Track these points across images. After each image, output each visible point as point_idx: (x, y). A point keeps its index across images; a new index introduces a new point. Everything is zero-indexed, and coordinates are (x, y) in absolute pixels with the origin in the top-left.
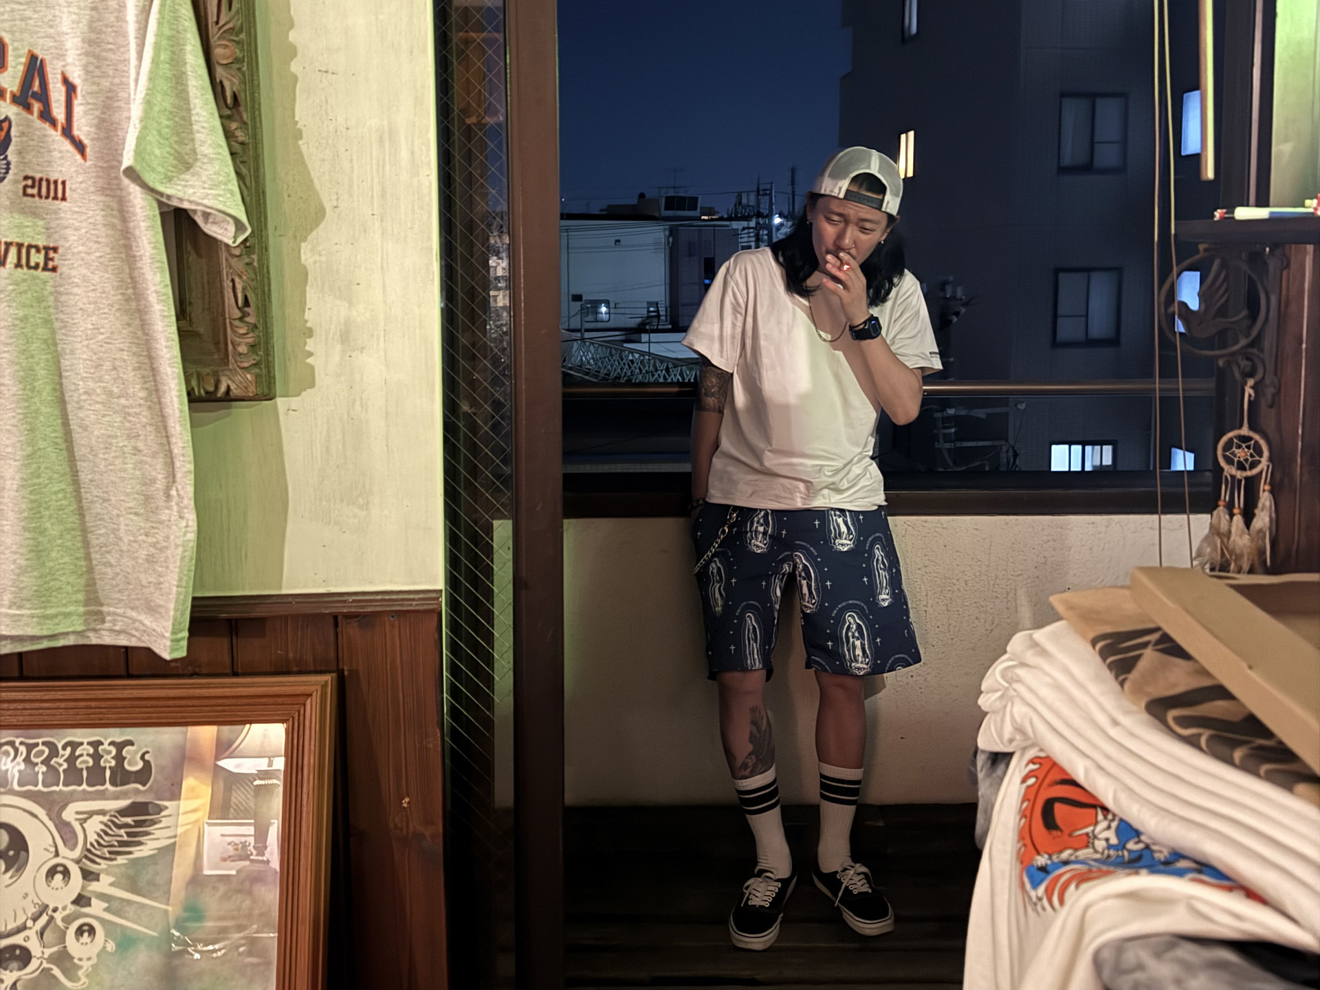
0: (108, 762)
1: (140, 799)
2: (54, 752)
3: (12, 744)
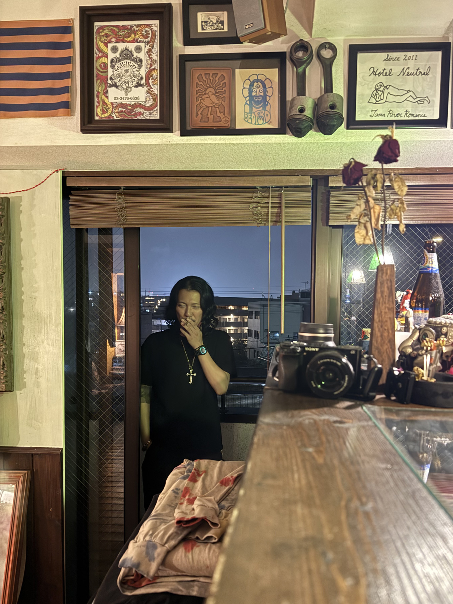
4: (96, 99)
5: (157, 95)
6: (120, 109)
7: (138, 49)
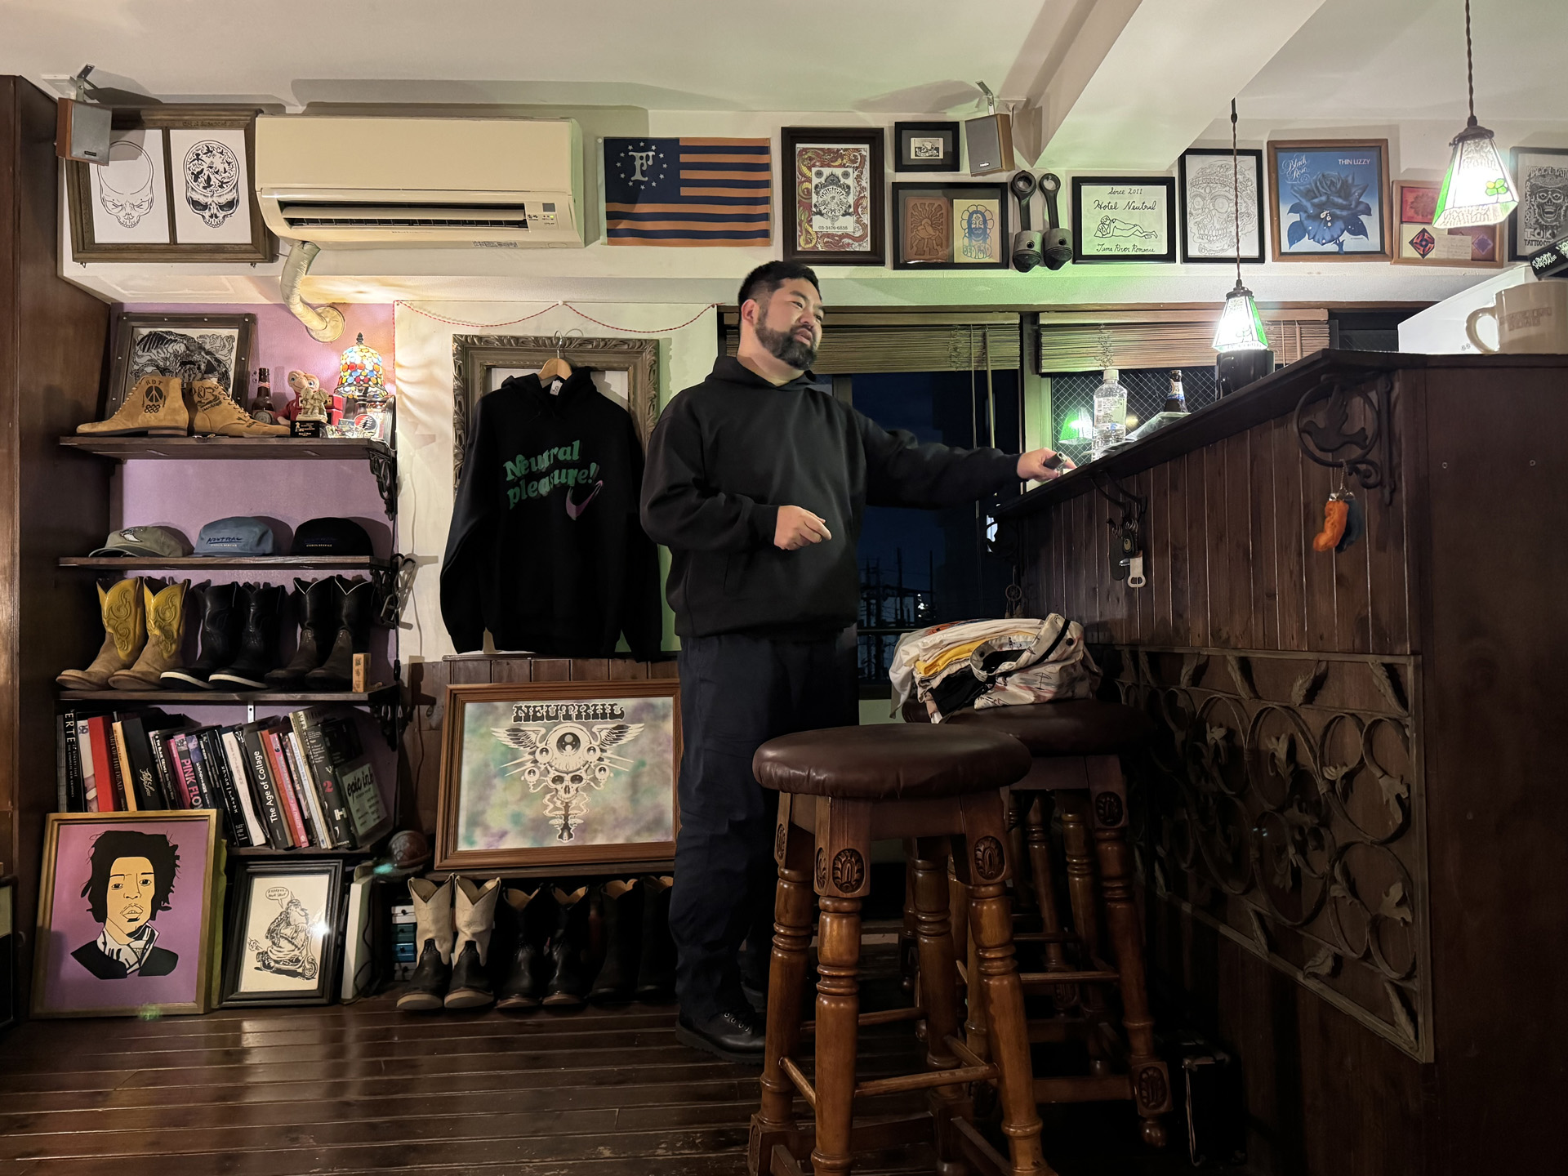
0: (608, 711)
1: (621, 724)
2: (588, 708)
3: (572, 705)
4: (798, 228)
5: (867, 225)
6: (826, 239)
7: (846, 175)
